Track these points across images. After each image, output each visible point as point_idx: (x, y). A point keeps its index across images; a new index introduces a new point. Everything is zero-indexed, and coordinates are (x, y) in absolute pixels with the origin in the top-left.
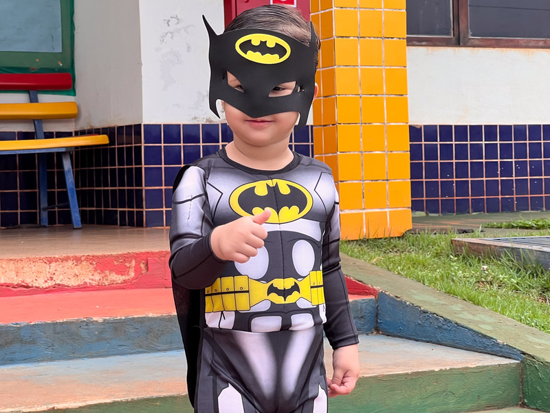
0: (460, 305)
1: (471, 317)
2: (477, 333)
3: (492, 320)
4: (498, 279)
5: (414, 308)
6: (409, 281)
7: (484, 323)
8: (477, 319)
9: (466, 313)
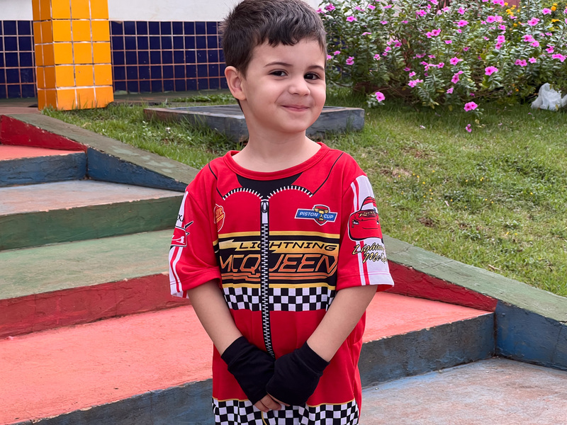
0: (149, 156)
1: (157, 164)
2: (161, 175)
3: (172, 166)
4: (178, 137)
5: (115, 159)
6: (111, 140)
7: (166, 168)
8: (161, 165)
9: (153, 161)
